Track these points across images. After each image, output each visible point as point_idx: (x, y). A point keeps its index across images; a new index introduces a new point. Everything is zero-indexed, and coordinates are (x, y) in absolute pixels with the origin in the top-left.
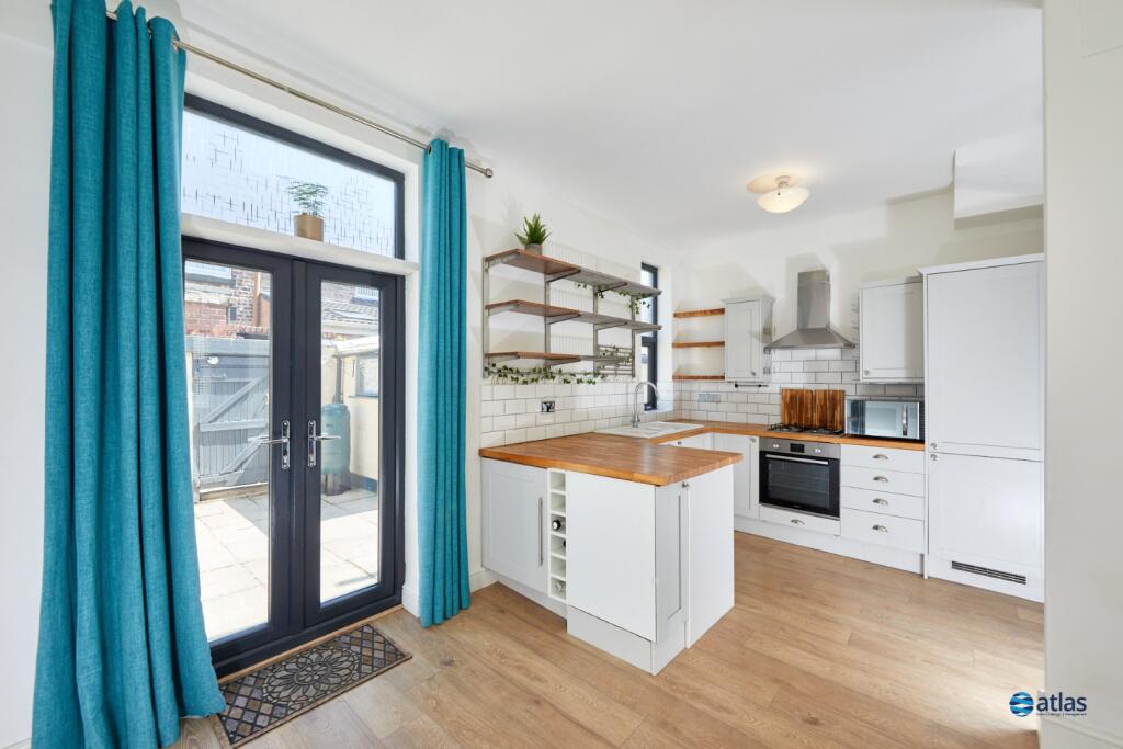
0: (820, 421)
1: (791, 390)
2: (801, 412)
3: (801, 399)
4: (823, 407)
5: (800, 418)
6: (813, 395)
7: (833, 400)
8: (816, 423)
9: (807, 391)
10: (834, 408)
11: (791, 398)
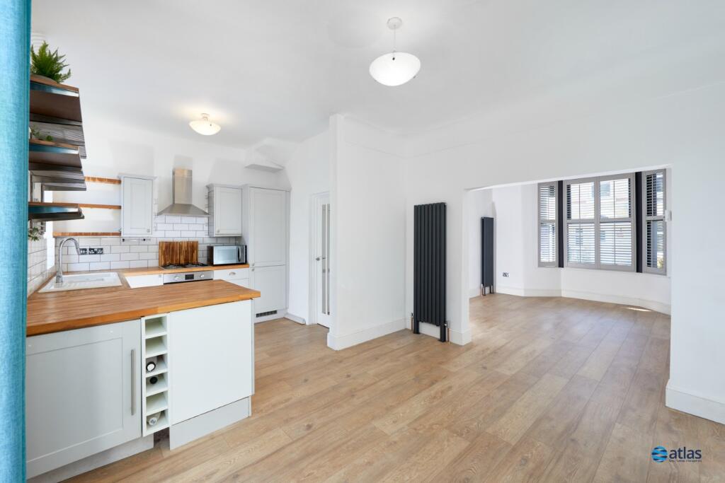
0: (185, 260)
1: (166, 242)
2: (172, 255)
3: (173, 248)
4: (187, 251)
5: (172, 260)
6: (180, 245)
7: (193, 247)
8: (182, 262)
9: (177, 243)
10: (193, 252)
11: (166, 247)
